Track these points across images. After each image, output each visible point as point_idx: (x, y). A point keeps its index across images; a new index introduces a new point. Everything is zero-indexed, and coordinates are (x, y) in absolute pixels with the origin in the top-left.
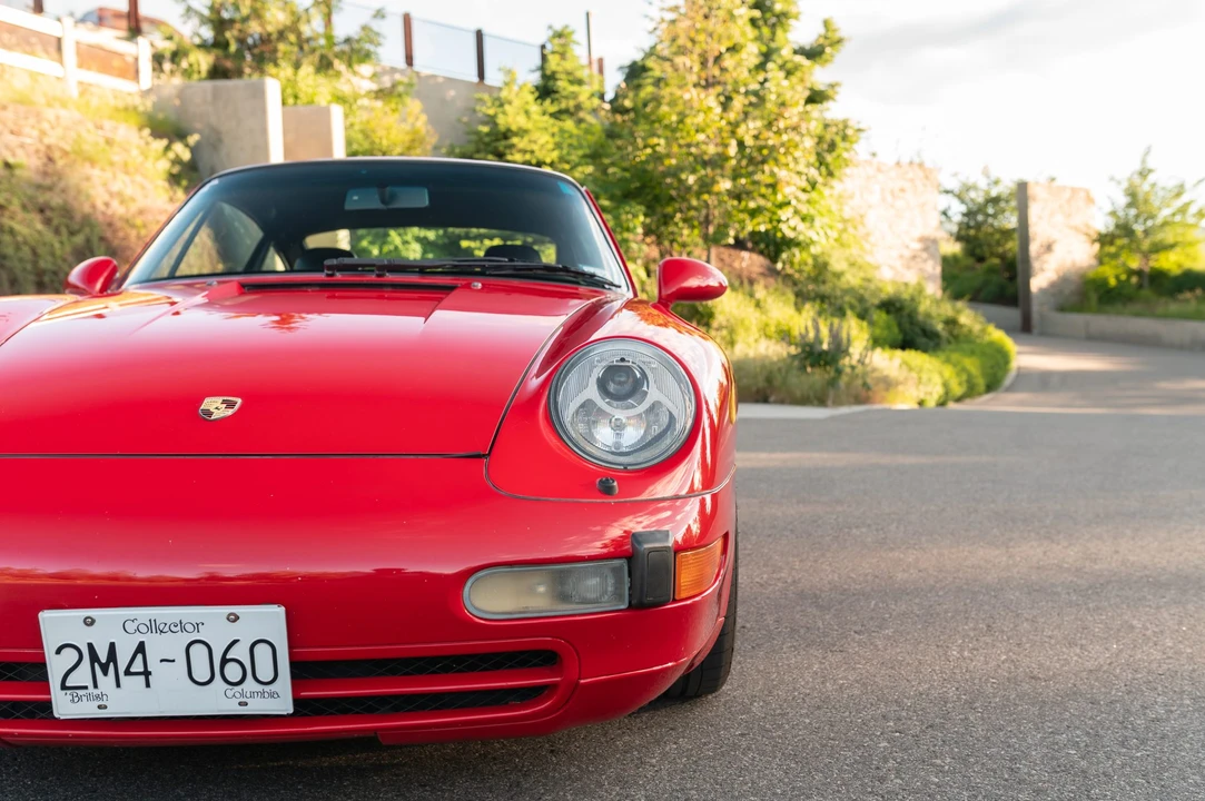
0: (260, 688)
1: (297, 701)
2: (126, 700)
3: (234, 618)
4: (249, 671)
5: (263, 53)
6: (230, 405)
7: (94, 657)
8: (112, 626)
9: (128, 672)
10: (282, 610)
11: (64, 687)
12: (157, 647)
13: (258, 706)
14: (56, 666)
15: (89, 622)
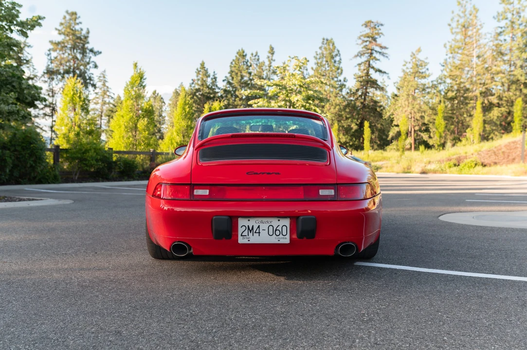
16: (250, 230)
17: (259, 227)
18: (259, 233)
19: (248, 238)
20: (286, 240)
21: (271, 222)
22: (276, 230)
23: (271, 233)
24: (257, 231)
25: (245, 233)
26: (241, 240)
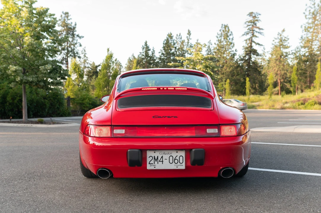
16: (156, 159)
17: (162, 157)
18: (162, 161)
19: (154, 165)
20: (183, 167)
21: (171, 153)
22: (175, 159)
23: (171, 162)
24: (161, 160)
25: (152, 162)
26: (149, 167)
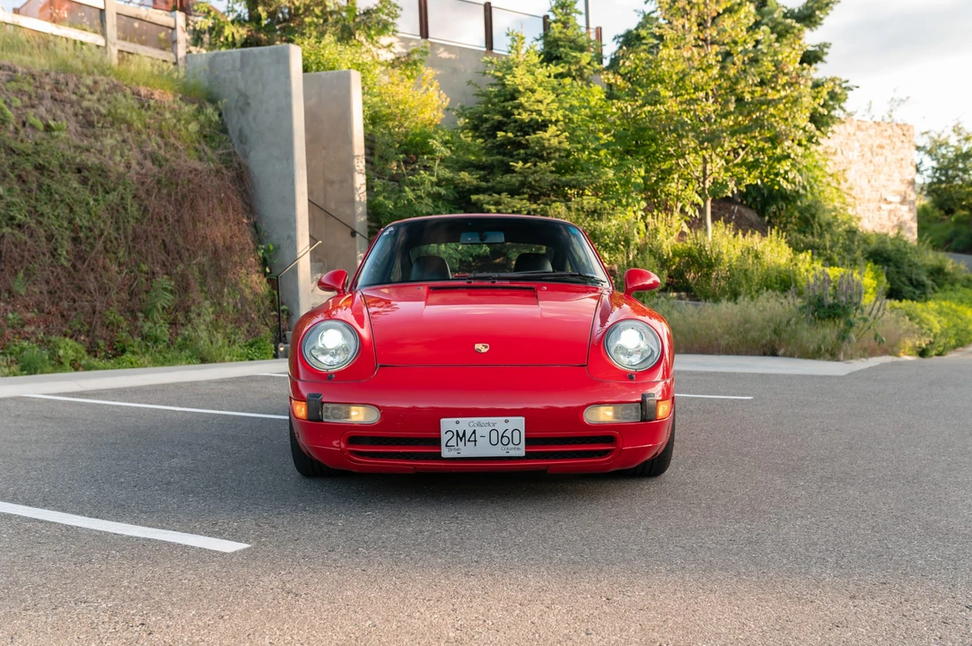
0: (514, 446)
1: (526, 452)
2: (467, 451)
3: (507, 421)
4: (511, 440)
5: (287, 27)
6: (486, 347)
7: (458, 435)
8: (465, 424)
9: (469, 441)
10: (523, 419)
11: (447, 446)
12: (480, 431)
13: (513, 453)
14: (444, 438)
15: (458, 422)
